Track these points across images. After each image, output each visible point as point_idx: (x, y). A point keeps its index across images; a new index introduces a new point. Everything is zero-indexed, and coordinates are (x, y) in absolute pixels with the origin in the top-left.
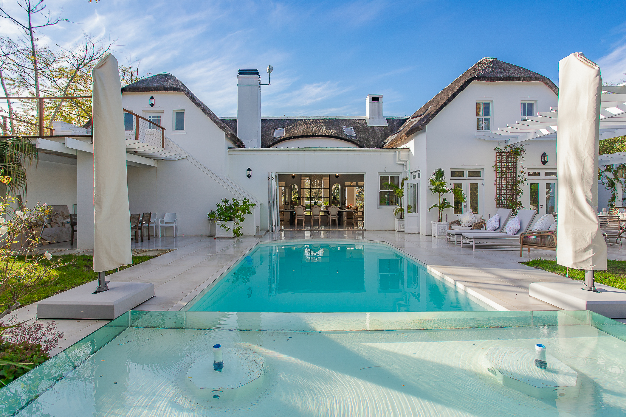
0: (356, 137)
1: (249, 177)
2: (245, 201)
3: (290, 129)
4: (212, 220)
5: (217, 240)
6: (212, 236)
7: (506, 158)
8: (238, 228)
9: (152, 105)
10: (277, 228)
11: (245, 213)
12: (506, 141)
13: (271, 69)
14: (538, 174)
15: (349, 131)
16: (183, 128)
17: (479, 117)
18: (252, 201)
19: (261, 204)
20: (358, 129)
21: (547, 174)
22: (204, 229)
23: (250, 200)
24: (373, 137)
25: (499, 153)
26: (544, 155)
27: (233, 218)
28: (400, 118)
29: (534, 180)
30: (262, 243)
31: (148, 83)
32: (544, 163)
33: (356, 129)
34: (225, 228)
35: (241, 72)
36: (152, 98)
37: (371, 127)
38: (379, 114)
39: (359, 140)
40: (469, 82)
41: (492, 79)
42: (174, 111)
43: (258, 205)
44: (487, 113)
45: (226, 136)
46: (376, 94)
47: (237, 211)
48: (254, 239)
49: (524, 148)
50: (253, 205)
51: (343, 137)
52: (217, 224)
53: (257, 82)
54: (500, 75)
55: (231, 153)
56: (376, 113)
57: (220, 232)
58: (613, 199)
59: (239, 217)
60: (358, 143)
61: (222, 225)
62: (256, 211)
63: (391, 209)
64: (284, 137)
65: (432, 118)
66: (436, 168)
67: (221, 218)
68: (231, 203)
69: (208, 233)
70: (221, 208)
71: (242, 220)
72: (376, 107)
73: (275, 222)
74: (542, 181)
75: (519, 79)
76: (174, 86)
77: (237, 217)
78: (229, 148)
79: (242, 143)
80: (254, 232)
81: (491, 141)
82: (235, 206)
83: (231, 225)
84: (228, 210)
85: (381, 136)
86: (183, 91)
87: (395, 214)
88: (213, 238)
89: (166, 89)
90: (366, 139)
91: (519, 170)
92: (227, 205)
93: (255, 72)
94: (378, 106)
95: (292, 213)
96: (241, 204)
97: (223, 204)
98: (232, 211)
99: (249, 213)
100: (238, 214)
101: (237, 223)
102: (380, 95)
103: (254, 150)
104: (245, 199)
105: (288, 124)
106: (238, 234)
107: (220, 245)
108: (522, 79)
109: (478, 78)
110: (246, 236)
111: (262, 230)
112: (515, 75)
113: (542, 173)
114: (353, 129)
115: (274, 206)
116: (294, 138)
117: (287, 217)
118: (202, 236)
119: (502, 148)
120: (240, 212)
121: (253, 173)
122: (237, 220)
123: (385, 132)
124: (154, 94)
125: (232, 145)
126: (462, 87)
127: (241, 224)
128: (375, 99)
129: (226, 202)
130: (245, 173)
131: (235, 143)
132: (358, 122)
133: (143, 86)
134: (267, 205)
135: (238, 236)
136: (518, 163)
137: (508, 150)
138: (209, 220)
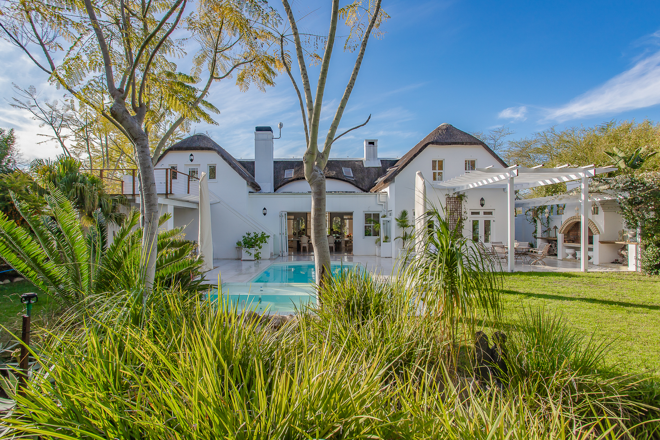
0: (353, 178)
1: (265, 214)
2: (263, 234)
3: (298, 170)
4: (238, 247)
5: (243, 262)
6: (239, 259)
7: (454, 202)
8: (258, 253)
9: (192, 160)
10: (286, 254)
11: (263, 242)
12: (454, 189)
13: (281, 125)
14: (478, 213)
15: (348, 172)
16: (214, 178)
17: (434, 171)
18: (267, 234)
19: (274, 235)
20: (356, 170)
21: (485, 213)
22: (233, 254)
23: (266, 233)
24: (368, 177)
25: (449, 198)
26: (482, 199)
27: (254, 246)
28: (392, 160)
29: (475, 218)
30: (275, 263)
31: (188, 144)
32: (482, 205)
33: (354, 170)
34: (249, 253)
35: (258, 129)
36: (192, 155)
37: (367, 168)
38: (375, 155)
39: (355, 180)
40: (426, 146)
41: (442, 144)
42: (208, 165)
43: (272, 236)
44: (441, 168)
45: (248, 184)
46: (371, 138)
47: (257, 241)
48: (269, 261)
49: (466, 195)
50: (268, 237)
51: (342, 178)
52: (243, 250)
53: (270, 137)
54: (449, 141)
55: (251, 196)
56: (372, 155)
57: (245, 256)
58: (536, 232)
59: (258, 245)
60: (354, 183)
61: (247, 251)
62: (270, 241)
63: (373, 238)
64: (293, 178)
65: (399, 173)
66: (402, 210)
67: (245, 246)
68: (252, 235)
69: (236, 257)
70: (245, 239)
71: (260, 248)
72: (372, 150)
73: (284, 249)
74: (481, 219)
75: (462, 144)
76: (209, 146)
77: (257, 245)
78: (250, 192)
79: (259, 187)
80: (269, 257)
81: (443, 189)
82: (256, 237)
83: (253, 251)
84: (251, 240)
85: (375, 176)
86: (215, 150)
87: (376, 243)
88: (240, 260)
89: (202, 149)
90: (362, 179)
91: (463, 210)
92: (250, 237)
93: (269, 129)
94: (374, 150)
95: (298, 242)
96: (259, 236)
97: (247, 236)
98: (253, 241)
99: (265, 242)
100: (257, 243)
101: (257, 250)
102: (375, 140)
103: (269, 193)
104: (263, 232)
105: (296, 166)
106: (257, 257)
107: (245, 265)
108: (465, 144)
109: (432, 143)
110: (263, 259)
111: (275, 255)
112: (459, 141)
113: (482, 213)
114: (351, 170)
115: (284, 238)
116: (301, 179)
117: (295, 245)
118: (231, 259)
119: (451, 195)
120: (259, 242)
121: (268, 212)
122: (257, 248)
123: (378, 173)
124: (193, 152)
125: (252, 190)
126: (421, 149)
127: (260, 250)
128: (371, 143)
129: (249, 234)
130: (261, 212)
131: (253, 188)
132: (356, 163)
133: (185, 146)
134: (279, 236)
135: (258, 259)
136: (463, 205)
137: (456, 196)
138: (237, 247)
